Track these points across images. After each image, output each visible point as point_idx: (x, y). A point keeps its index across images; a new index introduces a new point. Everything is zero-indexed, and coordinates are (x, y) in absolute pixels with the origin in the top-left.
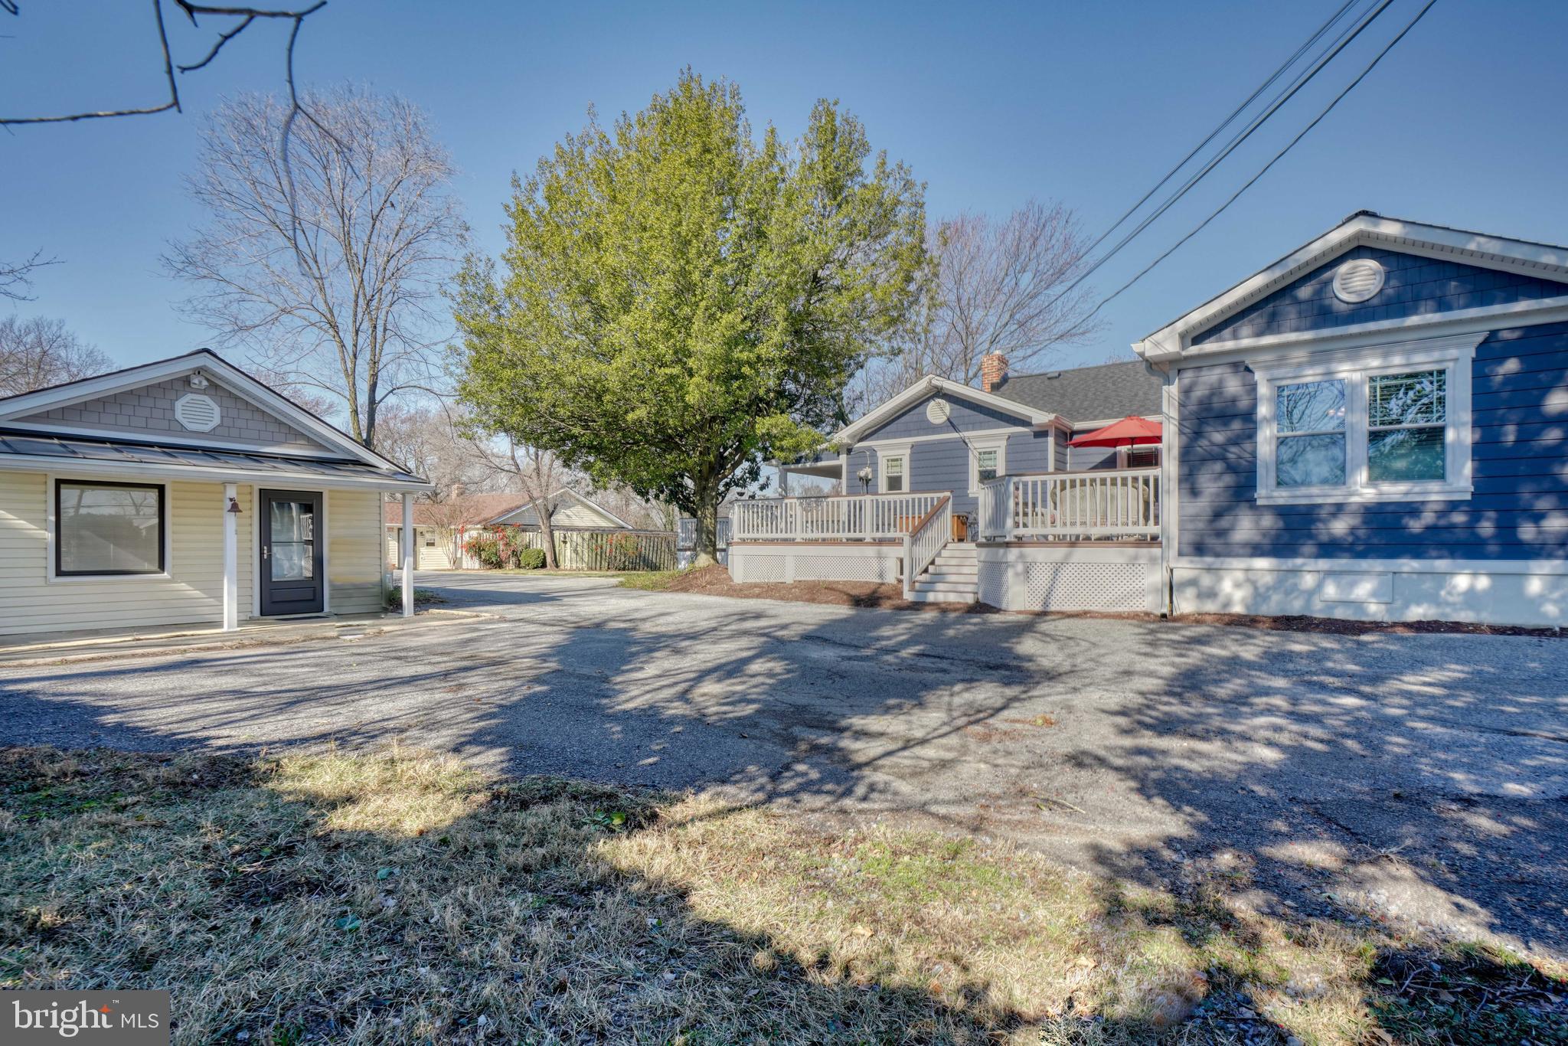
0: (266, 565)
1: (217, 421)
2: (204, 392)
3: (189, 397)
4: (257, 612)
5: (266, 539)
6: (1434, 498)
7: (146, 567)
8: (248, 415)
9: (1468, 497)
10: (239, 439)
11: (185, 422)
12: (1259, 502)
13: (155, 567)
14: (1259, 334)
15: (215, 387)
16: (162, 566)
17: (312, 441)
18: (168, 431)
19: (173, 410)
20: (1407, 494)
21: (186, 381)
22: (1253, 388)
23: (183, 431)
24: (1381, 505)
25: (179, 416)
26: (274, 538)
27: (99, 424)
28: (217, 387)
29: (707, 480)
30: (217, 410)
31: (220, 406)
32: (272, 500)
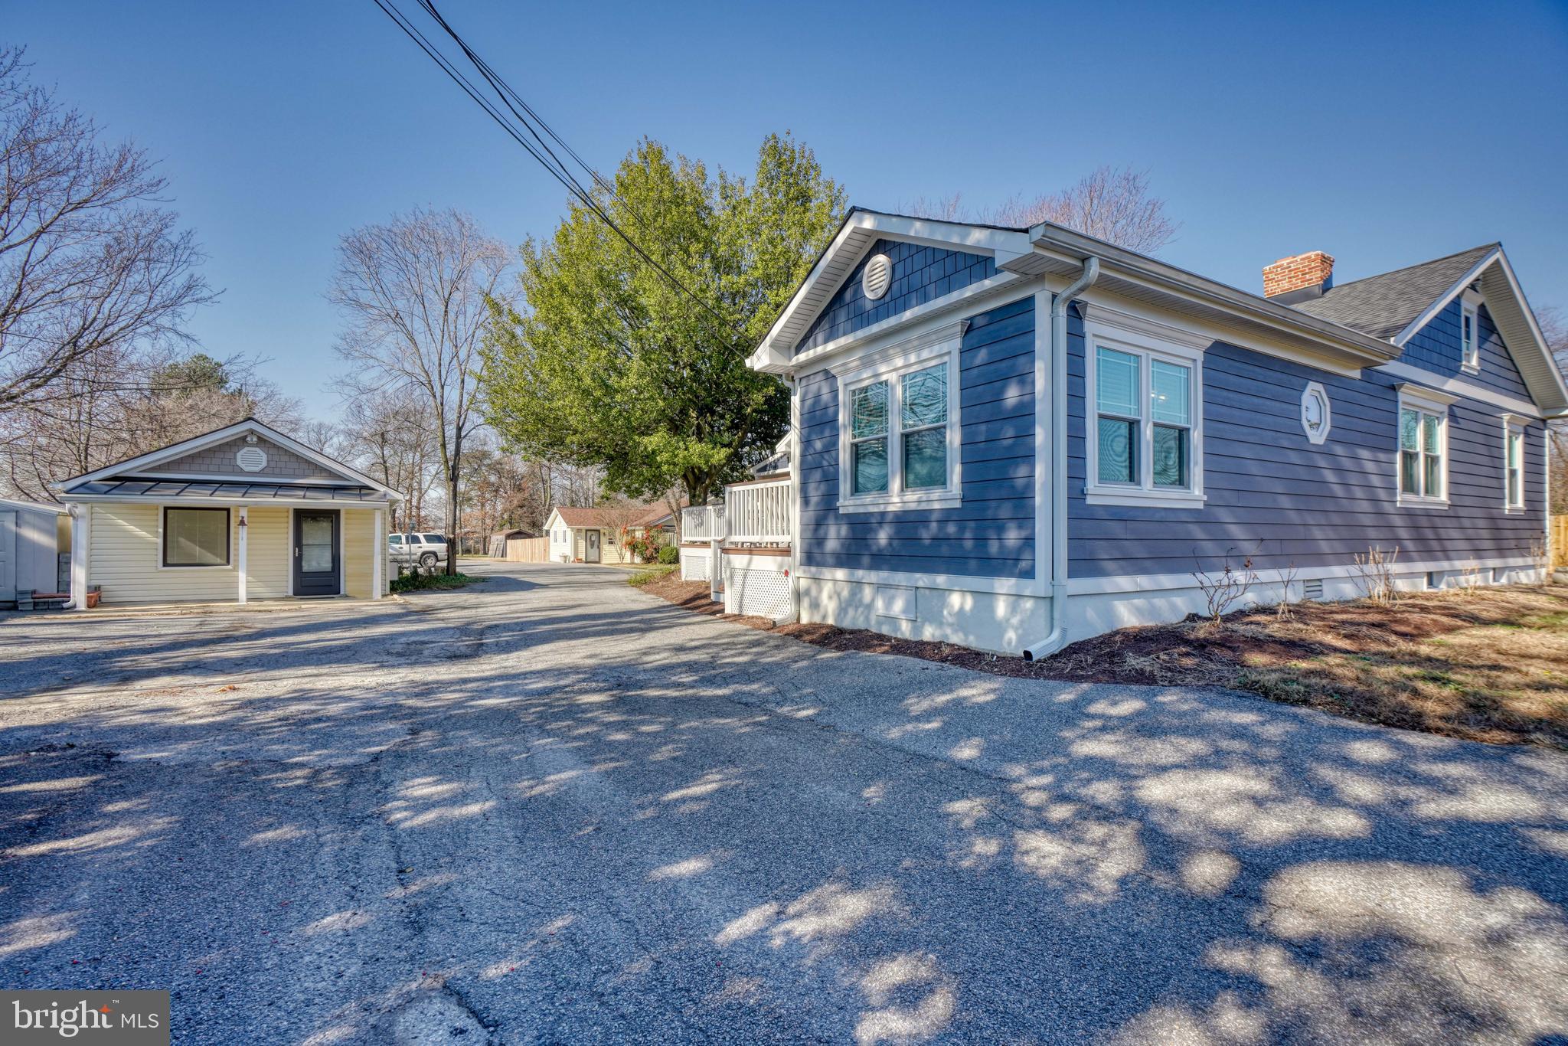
0: (298, 561)
1: (264, 464)
2: (257, 445)
3: (246, 449)
4: (291, 593)
5: (298, 542)
6: (937, 506)
7: (219, 561)
8: (286, 458)
9: (958, 504)
10: (281, 475)
11: (243, 466)
12: (841, 511)
13: (225, 562)
14: (826, 341)
15: (262, 441)
16: (228, 562)
17: (331, 474)
18: (233, 473)
19: (235, 458)
20: (919, 502)
21: (244, 439)
22: (835, 392)
23: (242, 472)
24: (905, 512)
25: (239, 462)
26: (304, 542)
27: (189, 472)
28: (265, 441)
29: (695, 489)
30: (265, 457)
31: (267, 454)
32: (302, 516)
